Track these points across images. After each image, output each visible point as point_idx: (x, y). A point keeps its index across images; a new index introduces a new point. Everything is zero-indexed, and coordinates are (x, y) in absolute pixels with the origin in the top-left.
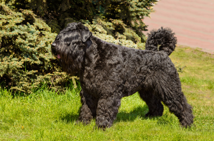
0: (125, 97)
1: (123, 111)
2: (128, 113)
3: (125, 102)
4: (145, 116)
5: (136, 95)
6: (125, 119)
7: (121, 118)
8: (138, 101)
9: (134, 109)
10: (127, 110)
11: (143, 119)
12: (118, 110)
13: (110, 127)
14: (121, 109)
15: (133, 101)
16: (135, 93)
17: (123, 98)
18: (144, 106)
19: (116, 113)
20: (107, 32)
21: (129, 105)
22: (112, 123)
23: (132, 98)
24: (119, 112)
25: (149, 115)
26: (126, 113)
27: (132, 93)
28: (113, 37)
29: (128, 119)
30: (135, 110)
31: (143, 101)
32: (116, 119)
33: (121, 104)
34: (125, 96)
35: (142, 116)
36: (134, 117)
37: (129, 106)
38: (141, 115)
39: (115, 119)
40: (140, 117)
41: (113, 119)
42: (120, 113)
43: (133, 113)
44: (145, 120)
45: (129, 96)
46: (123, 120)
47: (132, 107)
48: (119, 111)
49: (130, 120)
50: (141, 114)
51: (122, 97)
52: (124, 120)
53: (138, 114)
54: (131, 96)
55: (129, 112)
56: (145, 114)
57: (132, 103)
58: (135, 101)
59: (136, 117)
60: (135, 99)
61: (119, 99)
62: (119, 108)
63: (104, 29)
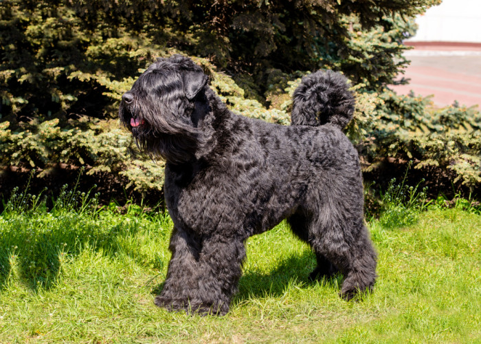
0: (256, 236)
1: (255, 271)
2: (266, 276)
3: (256, 247)
4: (309, 278)
5: (283, 227)
6: (261, 291)
7: (249, 290)
8: (289, 244)
9: (279, 264)
10: (264, 267)
11: (303, 287)
12: (240, 271)
13: (224, 315)
14: (247, 267)
15: (276, 243)
16: (278, 223)
17: (250, 238)
18: (305, 252)
19: (235, 279)
20: (245, 92)
21: (267, 255)
22: (229, 303)
23: (273, 237)
24: (244, 274)
25: (319, 274)
26: (260, 276)
27: (272, 224)
28: (261, 105)
29: (268, 290)
30: (283, 264)
31: (299, 242)
32: (237, 292)
33: (248, 255)
34: (255, 233)
35: (300, 279)
36: (281, 282)
37: (266, 258)
38: (299, 277)
39: (234, 292)
40: (298, 283)
41: (230, 292)
42: (247, 277)
43: (278, 274)
44: (309, 288)
45: (265, 233)
46: (255, 295)
47: (275, 260)
48: (243, 271)
49: (273, 292)
50: (299, 274)
51: (248, 237)
52: (259, 293)
53: (292, 276)
54: (270, 231)
55: (267, 272)
56: (308, 274)
57: (275, 249)
58: (280, 242)
59: (287, 284)
60: (281, 238)
61: (242, 241)
62: (242, 266)
63: (236, 85)
